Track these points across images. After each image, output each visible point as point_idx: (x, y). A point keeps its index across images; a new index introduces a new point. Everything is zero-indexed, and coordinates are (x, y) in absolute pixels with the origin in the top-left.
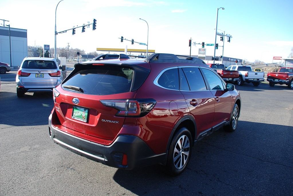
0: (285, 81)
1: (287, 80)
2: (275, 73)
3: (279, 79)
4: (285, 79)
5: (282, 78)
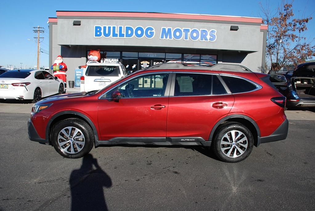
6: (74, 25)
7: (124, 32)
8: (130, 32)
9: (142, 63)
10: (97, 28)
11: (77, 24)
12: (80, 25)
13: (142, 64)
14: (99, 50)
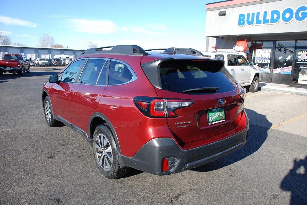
0: (17, 68)
1: (19, 67)
2: (5, 61)
3: (11, 67)
4: (17, 66)
5: (14, 66)
6: (220, 15)
7: (269, 17)
8: (275, 16)
9: (299, 53)
10: (240, 16)
11: (223, 14)
12: (225, 15)
13: (300, 55)
14: (246, 40)
